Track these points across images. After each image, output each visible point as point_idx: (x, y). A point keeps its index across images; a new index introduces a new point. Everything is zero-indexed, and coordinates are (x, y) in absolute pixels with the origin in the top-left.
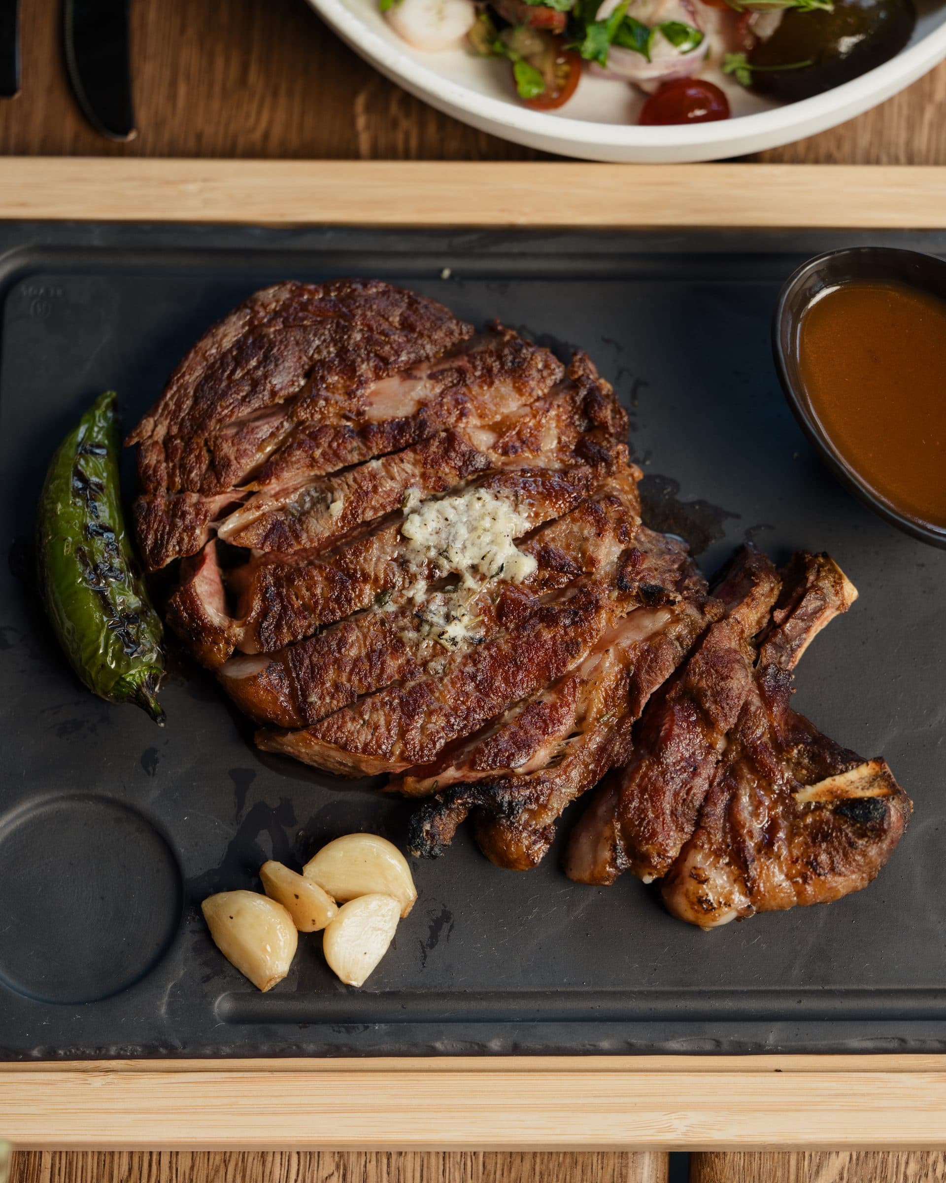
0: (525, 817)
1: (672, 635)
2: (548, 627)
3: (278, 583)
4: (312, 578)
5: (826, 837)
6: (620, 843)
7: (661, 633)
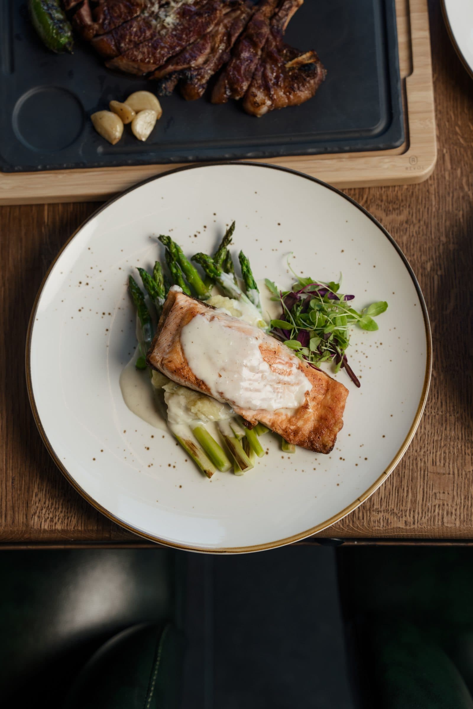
0: (196, 81)
1: (242, 17)
2: (199, 18)
3: (108, 9)
4: (119, 6)
5: (297, 78)
6: (227, 86)
7: (238, 17)
